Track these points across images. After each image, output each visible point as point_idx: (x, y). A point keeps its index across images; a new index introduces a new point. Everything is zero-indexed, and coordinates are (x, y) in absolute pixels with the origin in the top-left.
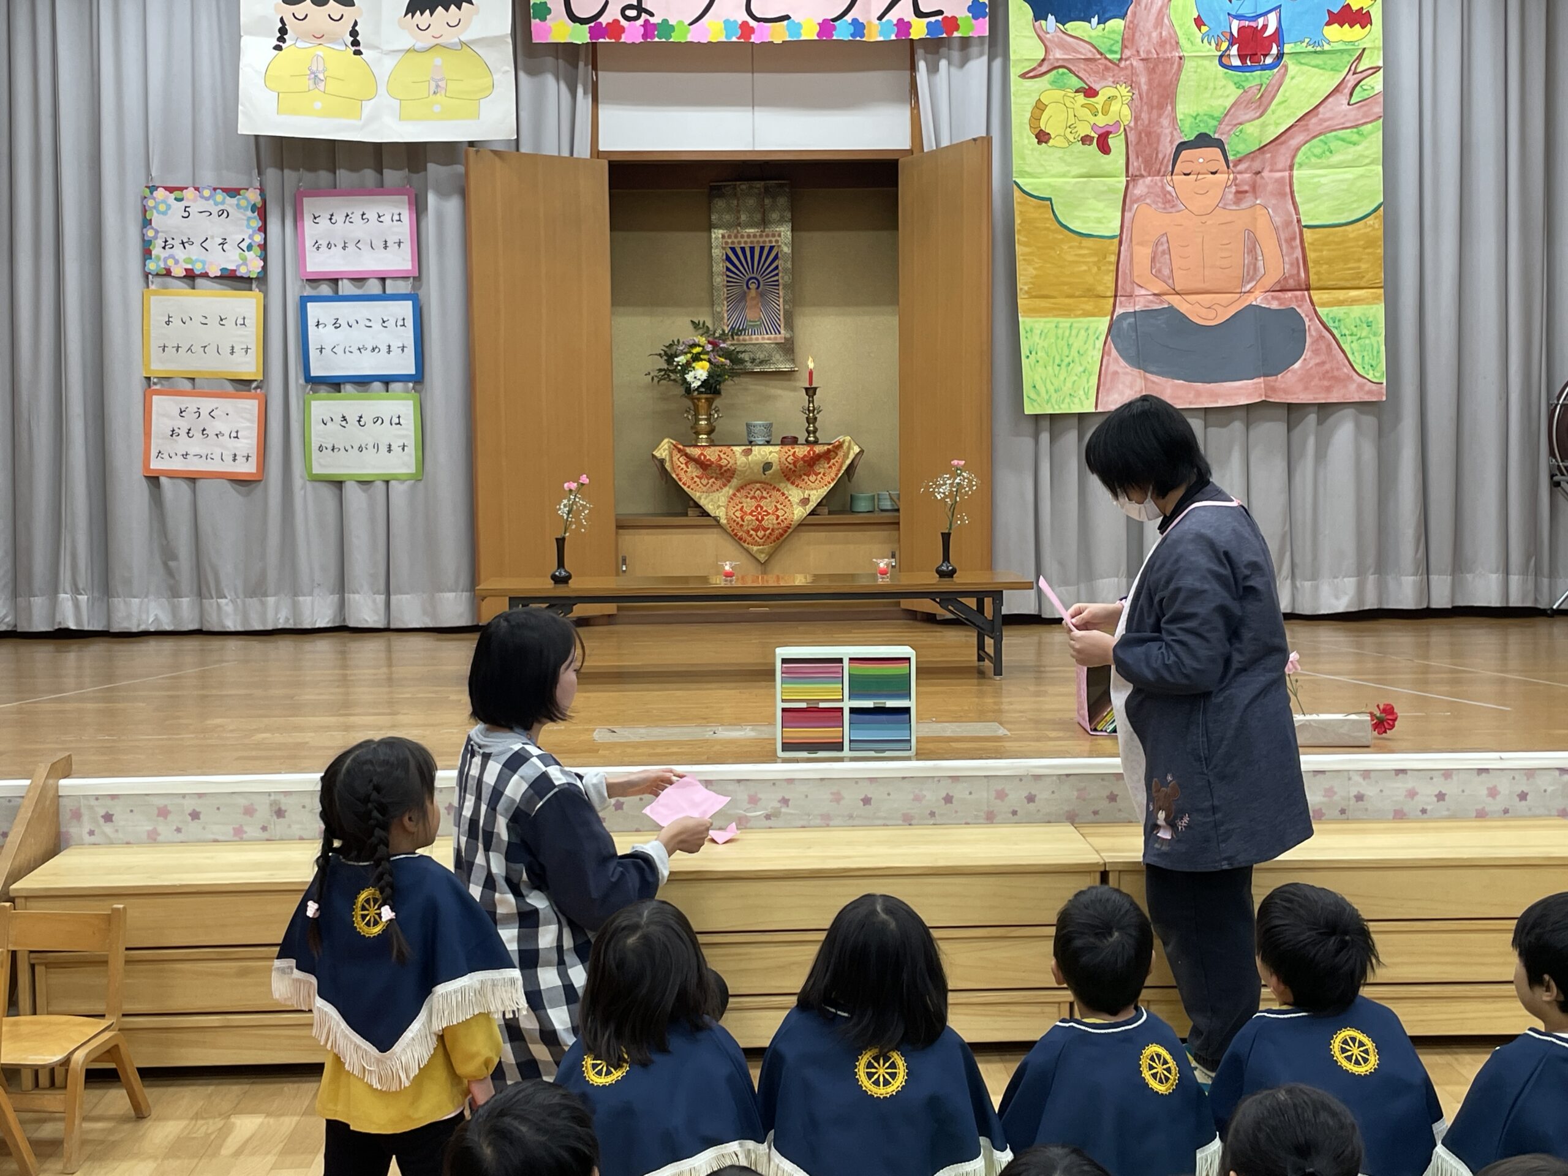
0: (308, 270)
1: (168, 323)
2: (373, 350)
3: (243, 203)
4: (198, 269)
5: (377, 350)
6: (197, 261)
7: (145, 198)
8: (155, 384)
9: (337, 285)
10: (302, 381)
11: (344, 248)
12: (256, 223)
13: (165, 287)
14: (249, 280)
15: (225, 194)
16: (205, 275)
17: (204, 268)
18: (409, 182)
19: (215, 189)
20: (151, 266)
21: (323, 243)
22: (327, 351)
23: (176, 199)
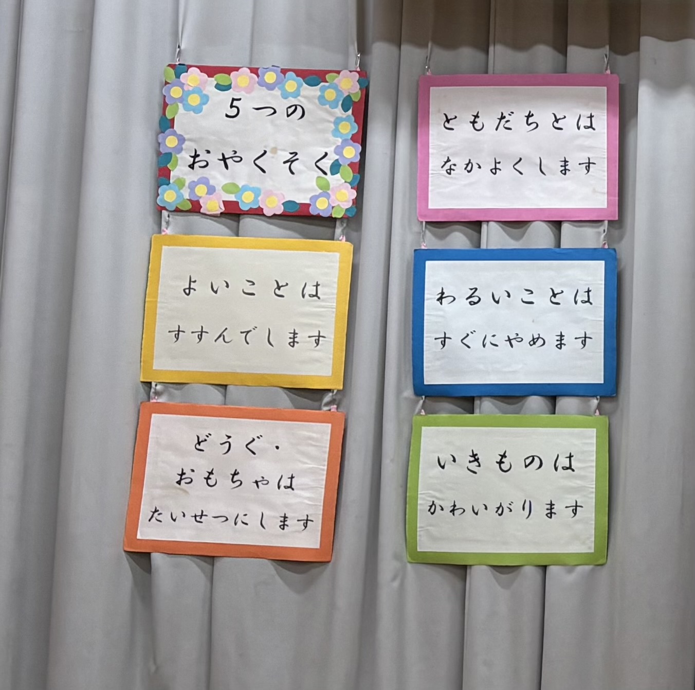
0: (431, 206)
1: (188, 291)
2: (534, 341)
3: (330, 94)
4: (247, 201)
5: (540, 342)
6: (245, 188)
7: (166, 83)
8: (158, 394)
9: (480, 232)
10: (409, 393)
11: (495, 171)
12: (349, 128)
13: (188, 231)
14: (331, 221)
15: (300, 79)
16: (257, 213)
17: (256, 200)
18: (612, 65)
19: (284, 72)
20: (169, 196)
21: (460, 162)
22: (454, 342)
23: (219, 87)
